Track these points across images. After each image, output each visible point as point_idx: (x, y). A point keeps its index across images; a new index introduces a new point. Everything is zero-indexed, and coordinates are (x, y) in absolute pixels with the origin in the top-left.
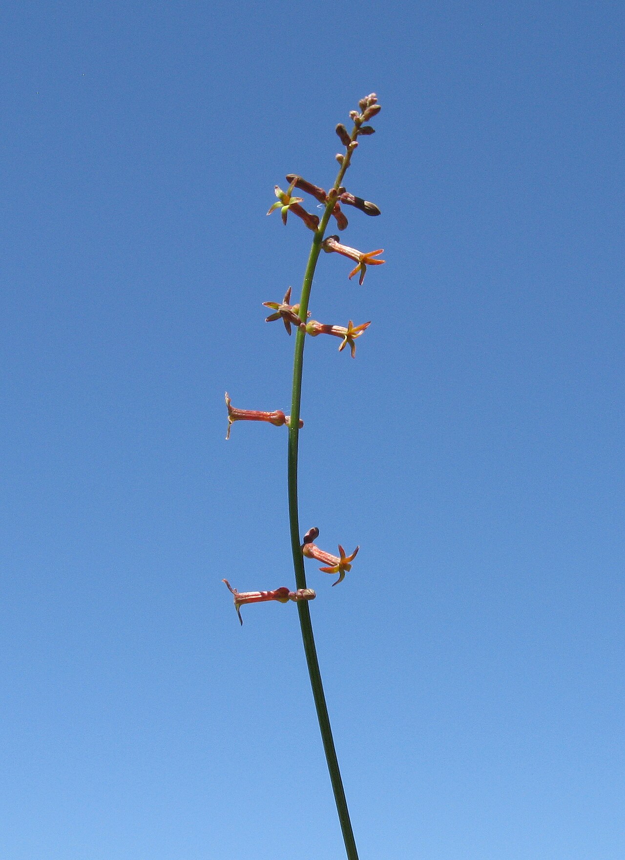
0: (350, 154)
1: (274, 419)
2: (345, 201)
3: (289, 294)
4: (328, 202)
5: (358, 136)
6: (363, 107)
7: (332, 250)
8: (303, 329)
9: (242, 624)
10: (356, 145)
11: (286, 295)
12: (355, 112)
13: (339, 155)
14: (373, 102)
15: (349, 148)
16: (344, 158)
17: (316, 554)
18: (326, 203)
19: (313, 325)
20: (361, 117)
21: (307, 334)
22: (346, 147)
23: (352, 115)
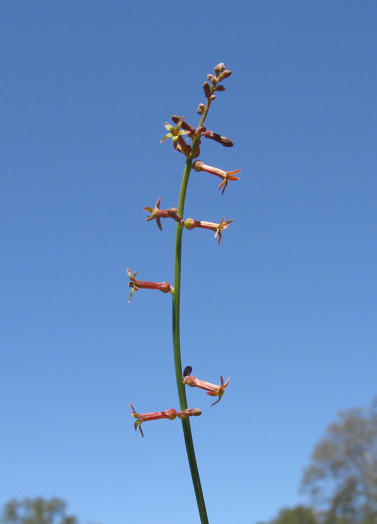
0: (209, 104)
1: (163, 288)
2: (208, 136)
3: (159, 203)
4: (196, 136)
5: (215, 92)
6: (217, 72)
7: (202, 169)
8: (182, 225)
9: (143, 437)
10: (214, 98)
11: (157, 203)
12: (211, 75)
13: (202, 104)
14: (223, 69)
15: (208, 99)
16: (205, 107)
17: (198, 383)
18: (194, 137)
19: (190, 221)
20: (217, 79)
21: (184, 228)
22: (207, 99)
23: (209, 77)
